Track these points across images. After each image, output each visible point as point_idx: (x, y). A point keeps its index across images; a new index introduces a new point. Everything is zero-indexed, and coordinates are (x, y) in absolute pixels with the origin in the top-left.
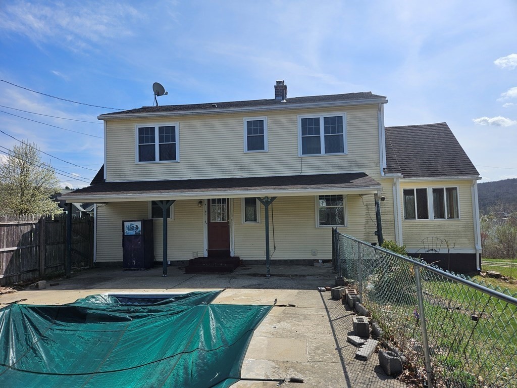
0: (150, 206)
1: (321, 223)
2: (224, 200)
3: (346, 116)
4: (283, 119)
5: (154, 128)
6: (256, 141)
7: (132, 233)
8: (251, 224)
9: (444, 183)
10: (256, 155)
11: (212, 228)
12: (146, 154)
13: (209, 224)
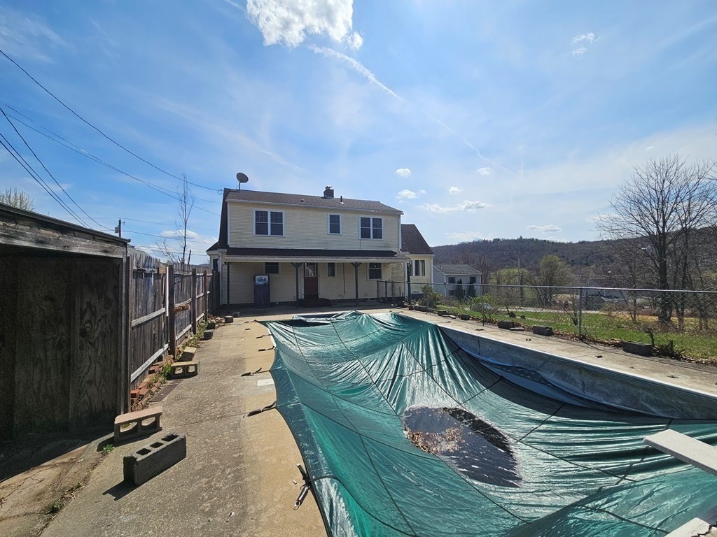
0: (264, 266)
1: (370, 278)
2: (314, 263)
3: (383, 219)
4: (350, 216)
5: (267, 212)
6: (335, 228)
7: (262, 283)
8: (332, 278)
9: (419, 257)
10: (334, 236)
11: (307, 280)
12: (261, 230)
13: (305, 278)
